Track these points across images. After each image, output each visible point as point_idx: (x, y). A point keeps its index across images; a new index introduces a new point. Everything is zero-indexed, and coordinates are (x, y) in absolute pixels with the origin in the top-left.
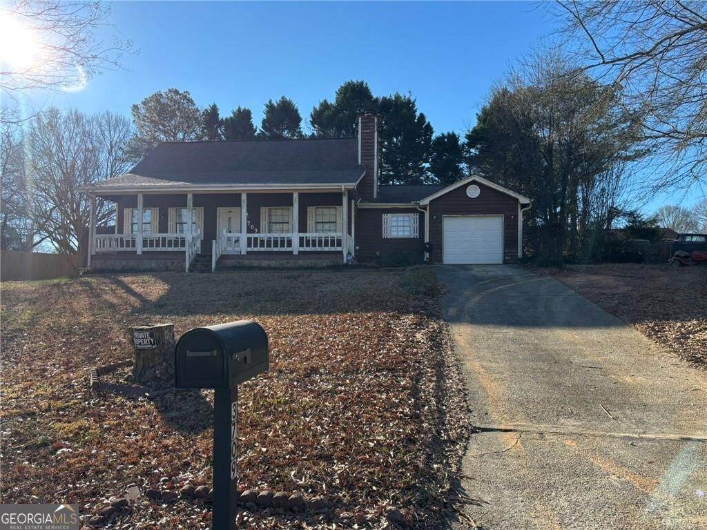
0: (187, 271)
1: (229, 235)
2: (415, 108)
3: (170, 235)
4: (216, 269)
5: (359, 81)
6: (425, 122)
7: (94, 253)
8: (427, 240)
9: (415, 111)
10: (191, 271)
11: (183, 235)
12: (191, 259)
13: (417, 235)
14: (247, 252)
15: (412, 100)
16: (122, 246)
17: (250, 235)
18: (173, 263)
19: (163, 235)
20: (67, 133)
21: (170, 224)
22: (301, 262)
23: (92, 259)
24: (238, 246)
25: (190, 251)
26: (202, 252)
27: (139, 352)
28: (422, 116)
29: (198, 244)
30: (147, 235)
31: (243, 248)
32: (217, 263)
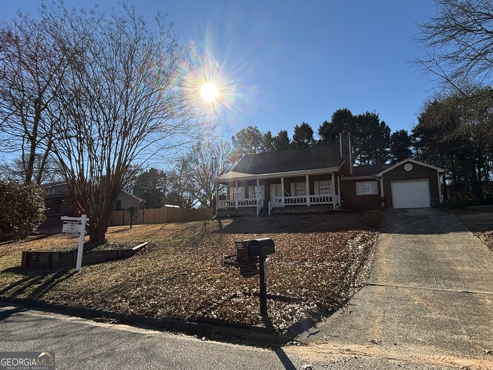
0: (258, 216)
1: (276, 198)
2: (378, 119)
3: (250, 199)
4: (270, 215)
5: (344, 109)
6: (385, 126)
7: (218, 209)
8: (382, 195)
9: (379, 120)
10: (259, 216)
11: (255, 199)
12: (259, 210)
13: (377, 193)
14: (285, 206)
15: (376, 115)
16: (229, 205)
17: (286, 198)
18: (251, 212)
19: (247, 199)
20: (204, 152)
21: (250, 194)
22: (311, 210)
23: (217, 211)
24: (281, 203)
25: (259, 207)
26: (264, 206)
27: (238, 251)
28: (383, 123)
29: (262, 203)
30: (240, 199)
31: (283, 204)
32: (271, 212)
